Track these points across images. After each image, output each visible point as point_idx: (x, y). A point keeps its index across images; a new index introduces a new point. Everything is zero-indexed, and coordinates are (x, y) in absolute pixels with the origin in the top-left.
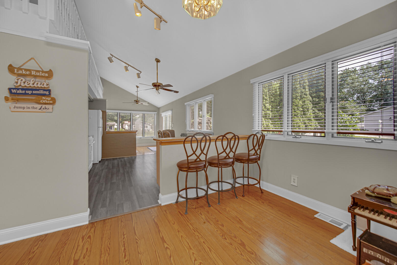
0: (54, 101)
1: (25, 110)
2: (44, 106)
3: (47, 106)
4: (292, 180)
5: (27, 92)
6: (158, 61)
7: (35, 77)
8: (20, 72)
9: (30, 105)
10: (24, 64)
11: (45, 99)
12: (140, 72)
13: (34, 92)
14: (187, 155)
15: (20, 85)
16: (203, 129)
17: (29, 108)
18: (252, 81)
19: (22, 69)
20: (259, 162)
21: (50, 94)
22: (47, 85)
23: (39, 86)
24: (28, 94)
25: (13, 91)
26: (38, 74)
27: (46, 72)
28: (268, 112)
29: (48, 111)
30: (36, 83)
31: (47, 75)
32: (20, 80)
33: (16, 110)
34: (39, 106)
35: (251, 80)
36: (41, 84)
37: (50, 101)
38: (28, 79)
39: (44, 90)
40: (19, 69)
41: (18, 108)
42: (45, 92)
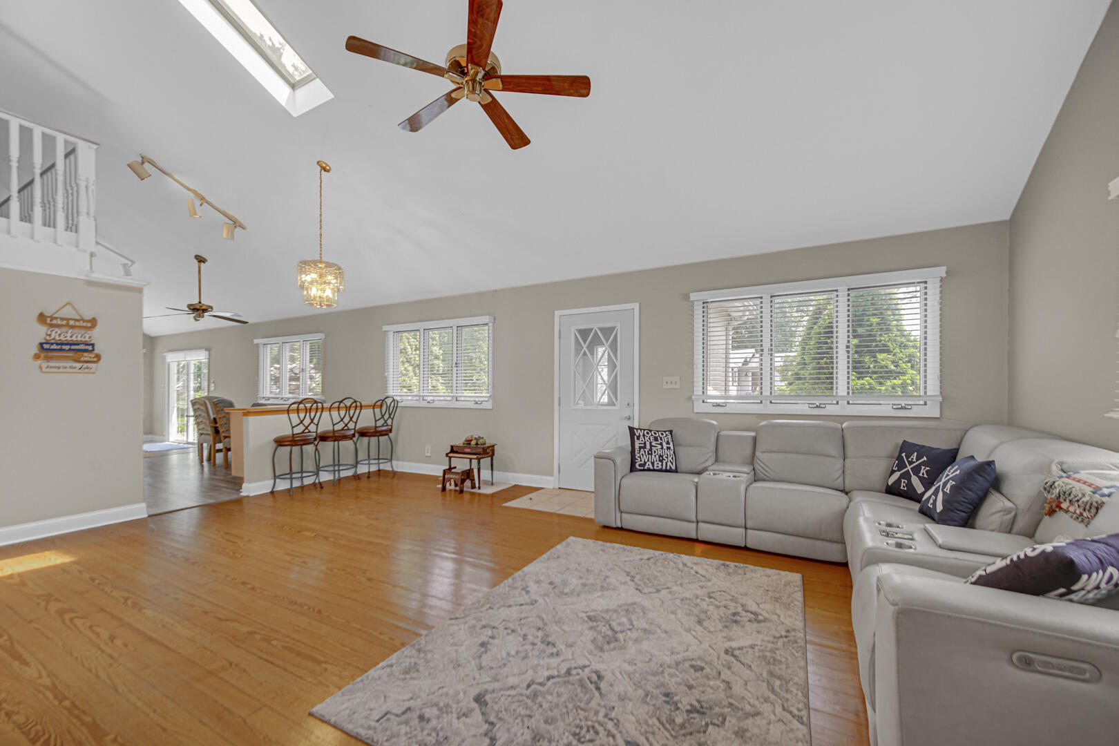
0: (98, 357)
1: (61, 370)
2: (85, 365)
3: (90, 365)
4: (426, 451)
5: (64, 347)
6: (201, 260)
7: (72, 327)
8: (54, 322)
9: (68, 364)
10: (58, 311)
11: (86, 356)
12: (130, 263)
13: (73, 347)
14: (292, 425)
15: (53, 339)
16: (301, 394)
17: (66, 368)
18: (385, 328)
19: (56, 318)
20: (390, 434)
21: (93, 350)
22: (90, 337)
23: (79, 339)
24: (64, 350)
25: (46, 346)
26: (77, 324)
27: (88, 321)
28: (436, 362)
29: (91, 371)
30: (75, 335)
31: (89, 325)
32: (54, 332)
33: (48, 370)
34: (79, 365)
35: (383, 327)
36: (81, 337)
37: (94, 357)
38: (64, 329)
39: (86, 345)
40: (52, 318)
41: (51, 367)
42: (87, 347)
